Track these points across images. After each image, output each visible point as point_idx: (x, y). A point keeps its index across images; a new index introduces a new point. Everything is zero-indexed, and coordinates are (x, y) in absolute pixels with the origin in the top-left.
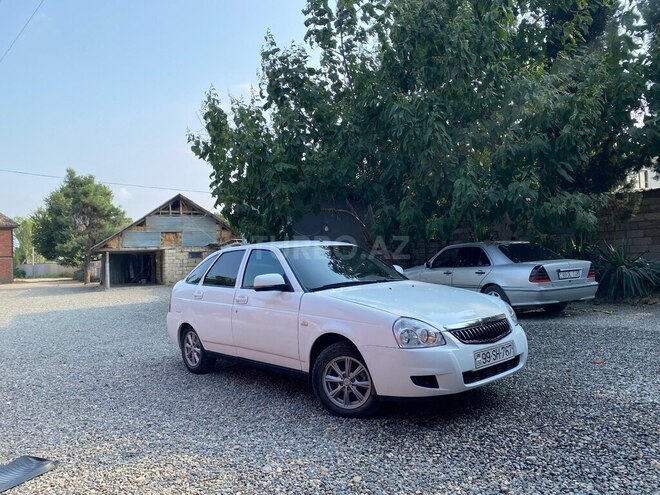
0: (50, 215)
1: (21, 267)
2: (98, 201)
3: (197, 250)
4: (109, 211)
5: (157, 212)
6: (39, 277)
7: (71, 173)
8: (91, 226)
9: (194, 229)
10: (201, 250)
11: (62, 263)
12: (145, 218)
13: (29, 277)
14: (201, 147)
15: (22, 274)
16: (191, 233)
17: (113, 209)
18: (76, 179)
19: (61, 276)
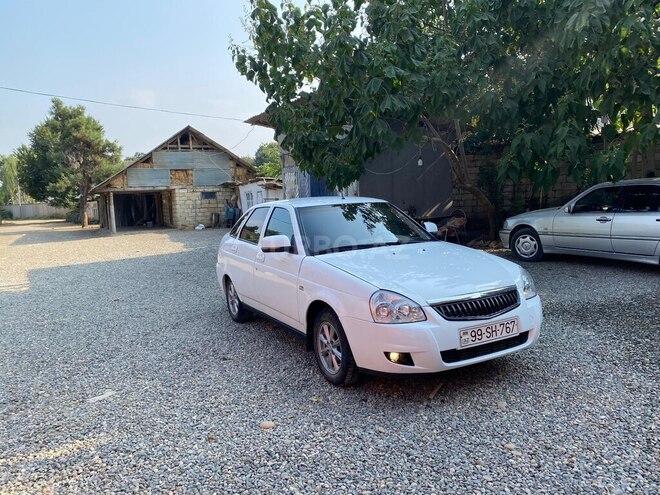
0: (36, 151)
1: (7, 208)
2: (91, 136)
3: (210, 190)
4: (104, 147)
5: (164, 147)
6: (28, 219)
7: (57, 104)
8: (85, 163)
9: (207, 166)
10: (215, 189)
11: (52, 204)
12: (151, 153)
13: (17, 219)
14: (247, 63)
15: (9, 216)
16: (202, 170)
17: (108, 145)
18: (64, 110)
19: (52, 217)
